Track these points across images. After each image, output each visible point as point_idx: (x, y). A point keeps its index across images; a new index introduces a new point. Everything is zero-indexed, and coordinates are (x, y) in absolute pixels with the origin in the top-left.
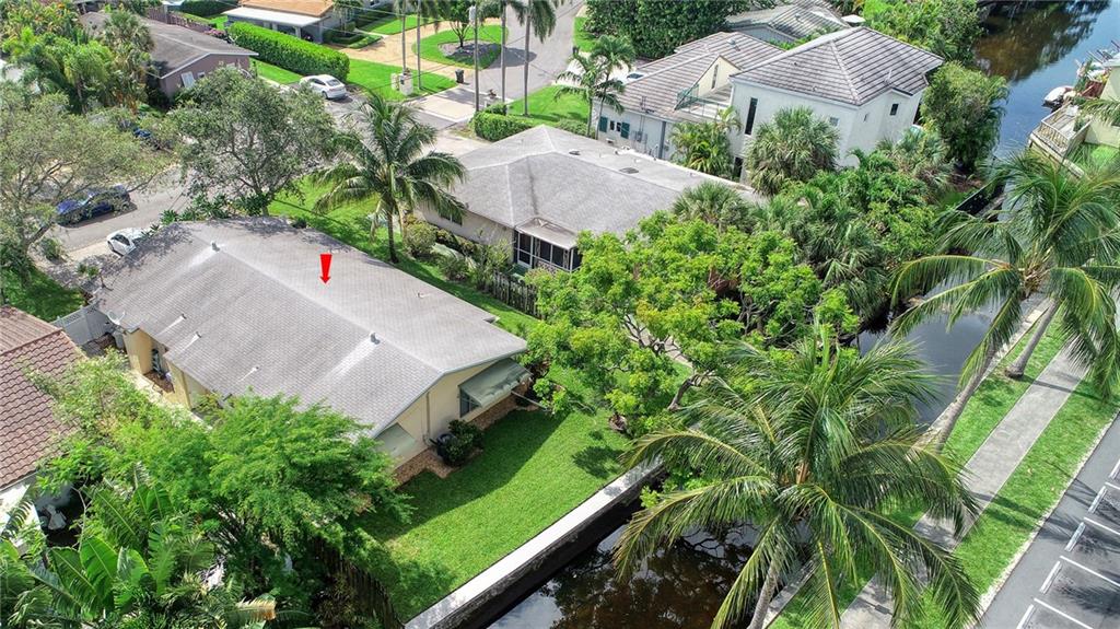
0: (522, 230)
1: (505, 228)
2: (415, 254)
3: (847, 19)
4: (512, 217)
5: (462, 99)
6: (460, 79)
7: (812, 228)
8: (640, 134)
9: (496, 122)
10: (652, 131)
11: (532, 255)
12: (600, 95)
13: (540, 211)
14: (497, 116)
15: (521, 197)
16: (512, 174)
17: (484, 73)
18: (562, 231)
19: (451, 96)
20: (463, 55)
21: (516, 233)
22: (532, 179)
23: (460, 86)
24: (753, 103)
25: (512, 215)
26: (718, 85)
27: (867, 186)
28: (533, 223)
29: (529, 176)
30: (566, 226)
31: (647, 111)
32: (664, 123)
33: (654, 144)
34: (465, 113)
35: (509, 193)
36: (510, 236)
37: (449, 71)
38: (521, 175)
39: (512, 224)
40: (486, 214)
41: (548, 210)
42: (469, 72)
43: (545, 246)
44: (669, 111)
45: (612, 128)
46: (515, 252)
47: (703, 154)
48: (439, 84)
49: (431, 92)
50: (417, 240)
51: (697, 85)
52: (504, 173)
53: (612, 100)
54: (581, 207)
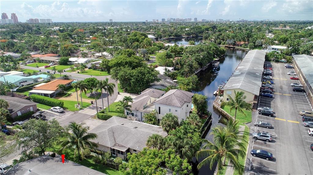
0: (112, 148)
1: (108, 147)
2: (86, 157)
3: (174, 81)
4: (110, 144)
5: (93, 108)
6: (92, 103)
7: (177, 142)
8: (136, 115)
9: (102, 115)
10: (139, 114)
11: (116, 153)
12: (126, 109)
13: (116, 141)
14: (103, 114)
15: (111, 138)
16: (108, 132)
17: (98, 101)
18: (122, 146)
19: (90, 108)
20: (92, 96)
21: (111, 149)
22: (113, 133)
23: (92, 105)
24: (160, 108)
25: (109, 144)
26: (151, 102)
27: (186, 129)
28: (115, 145)
29: (112, 132)
30: (123, 145)
31: (137, 110)
32: (141, 113)
33: (140, 117)
34: (94, 112)
35: (108, 138)
36: (110, 150)
37: (89, 101)
38: (111, 132)
39: (110, 146)
40: (103, 145)
41: (119, 141)
42: (94, 100)
43: (119, 152)
44: (142, 110)
45: (130, 114)
46: (111, 153)
47: (151, 120)
48: (87, 105)
49: (85, 107)
50: (86, 154)
51: (147, 103)
52: (106, 132)
53: (129, 110)
54: (126, 139)
